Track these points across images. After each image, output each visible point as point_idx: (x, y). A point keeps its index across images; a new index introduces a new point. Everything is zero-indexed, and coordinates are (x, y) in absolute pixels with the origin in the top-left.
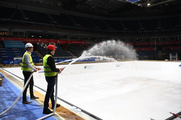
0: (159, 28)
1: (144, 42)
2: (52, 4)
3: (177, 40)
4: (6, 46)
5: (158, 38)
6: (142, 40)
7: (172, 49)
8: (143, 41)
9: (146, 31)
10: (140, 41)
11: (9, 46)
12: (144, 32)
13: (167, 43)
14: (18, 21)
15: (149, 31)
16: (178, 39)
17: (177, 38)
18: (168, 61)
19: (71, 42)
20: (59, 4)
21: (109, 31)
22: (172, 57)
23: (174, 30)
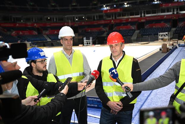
0: (74, 4)
1: (56, 22)
3: (94, 20)
5: (74, 18)
6: (53, 20)
7: (89, 31)
8: (55, 20)
9: (58, 8)
10: (51, 21)
12: (56, 8)
15: (62, 8)
16: (96, 19)
17: (94, 17)
18: (82, 46)
21: (7, 6)
22: (86, 41)
23: (90, 7)
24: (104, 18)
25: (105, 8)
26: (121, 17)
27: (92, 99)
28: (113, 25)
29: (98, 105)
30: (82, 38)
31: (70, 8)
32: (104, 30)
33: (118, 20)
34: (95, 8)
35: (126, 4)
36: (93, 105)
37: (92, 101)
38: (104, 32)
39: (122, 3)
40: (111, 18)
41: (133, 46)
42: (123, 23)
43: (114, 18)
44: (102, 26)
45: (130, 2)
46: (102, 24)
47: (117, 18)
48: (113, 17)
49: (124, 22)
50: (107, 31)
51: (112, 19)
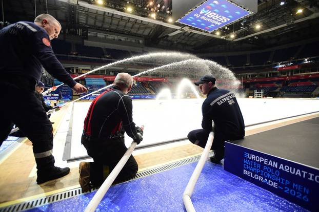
0: (248, 64)
2: (134, 41)
3: (267, 77)
4: (87, 83)
5: (247, 75)
11: (90, 83)
13: (255, 80)
14: (99, 58)
16: (269, 76)
17: (267, 75)
18: (253, 98)
19: (152, 79)
20: (141, 41)
22: (257, 93)
23: (264, 65)
24: (278, 75)
25: (280, 66)
26: (299, 74)
27: (261, 159)
28: (287, 81)
29: (279, 184)
30: (252, 92)
31: (244, 67)
32: (278, 86)
33: (295, 76)
34: (268, 67)
35: (306, 60)
36: (261, 179)
37: (259, 166)
38: (277, 87)
39: (301, 59)
40: (286, 75)
41: (317, 99)
42: (301, 80)
43: (290, 75)
44: (275, 83)
45: (312, 58)
46: (275, 81)
47: (294, 75)
48: (288, 74)
49: (303, 78)
50: (280, 87)
51: (288, 76)
